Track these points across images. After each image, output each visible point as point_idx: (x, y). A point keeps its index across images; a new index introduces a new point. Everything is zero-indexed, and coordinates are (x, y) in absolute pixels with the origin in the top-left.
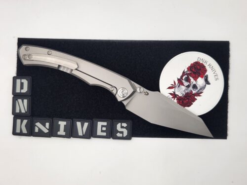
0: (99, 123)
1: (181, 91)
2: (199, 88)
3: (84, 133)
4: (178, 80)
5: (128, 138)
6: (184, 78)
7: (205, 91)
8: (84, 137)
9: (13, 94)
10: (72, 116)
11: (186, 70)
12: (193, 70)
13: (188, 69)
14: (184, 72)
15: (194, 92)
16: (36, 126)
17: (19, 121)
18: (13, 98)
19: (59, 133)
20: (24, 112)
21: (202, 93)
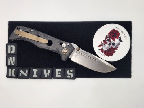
0: (56, 70)
1: (106, 48)
2: (116, 45)
3: (48, 76)
4: (104, 41)
5: (74, 78)
6: (107, 39)
7: (120, 46)
8: (48, 78)
9: (6, 54)
10: (41, 66)
11: (108, 35)
12: (112, 34)
13: (109, 34)
14: (106, 36)
15: (113, 47)
16: (20, 72)
17: (10, 70)
18: (6, 56)
19: (34, 76)
20: (13, 64)
21: (118, 47)
